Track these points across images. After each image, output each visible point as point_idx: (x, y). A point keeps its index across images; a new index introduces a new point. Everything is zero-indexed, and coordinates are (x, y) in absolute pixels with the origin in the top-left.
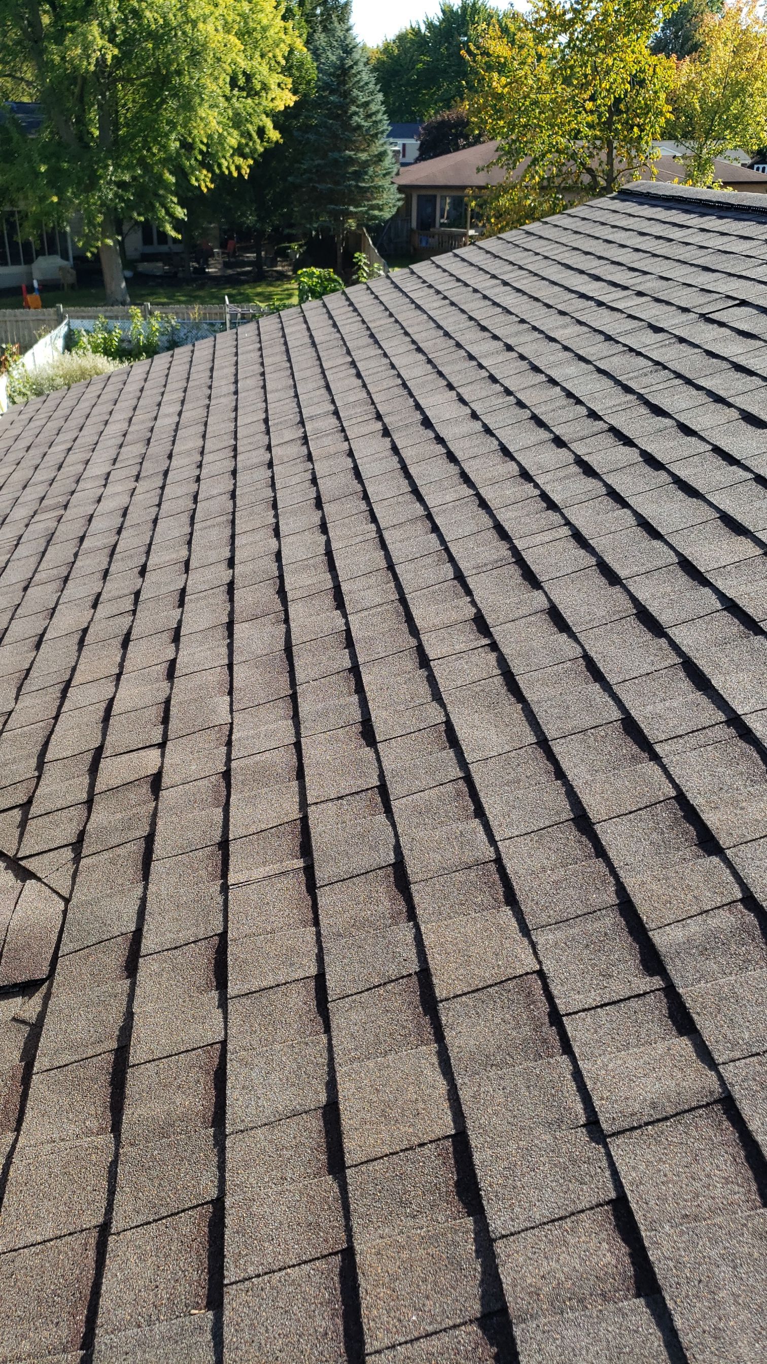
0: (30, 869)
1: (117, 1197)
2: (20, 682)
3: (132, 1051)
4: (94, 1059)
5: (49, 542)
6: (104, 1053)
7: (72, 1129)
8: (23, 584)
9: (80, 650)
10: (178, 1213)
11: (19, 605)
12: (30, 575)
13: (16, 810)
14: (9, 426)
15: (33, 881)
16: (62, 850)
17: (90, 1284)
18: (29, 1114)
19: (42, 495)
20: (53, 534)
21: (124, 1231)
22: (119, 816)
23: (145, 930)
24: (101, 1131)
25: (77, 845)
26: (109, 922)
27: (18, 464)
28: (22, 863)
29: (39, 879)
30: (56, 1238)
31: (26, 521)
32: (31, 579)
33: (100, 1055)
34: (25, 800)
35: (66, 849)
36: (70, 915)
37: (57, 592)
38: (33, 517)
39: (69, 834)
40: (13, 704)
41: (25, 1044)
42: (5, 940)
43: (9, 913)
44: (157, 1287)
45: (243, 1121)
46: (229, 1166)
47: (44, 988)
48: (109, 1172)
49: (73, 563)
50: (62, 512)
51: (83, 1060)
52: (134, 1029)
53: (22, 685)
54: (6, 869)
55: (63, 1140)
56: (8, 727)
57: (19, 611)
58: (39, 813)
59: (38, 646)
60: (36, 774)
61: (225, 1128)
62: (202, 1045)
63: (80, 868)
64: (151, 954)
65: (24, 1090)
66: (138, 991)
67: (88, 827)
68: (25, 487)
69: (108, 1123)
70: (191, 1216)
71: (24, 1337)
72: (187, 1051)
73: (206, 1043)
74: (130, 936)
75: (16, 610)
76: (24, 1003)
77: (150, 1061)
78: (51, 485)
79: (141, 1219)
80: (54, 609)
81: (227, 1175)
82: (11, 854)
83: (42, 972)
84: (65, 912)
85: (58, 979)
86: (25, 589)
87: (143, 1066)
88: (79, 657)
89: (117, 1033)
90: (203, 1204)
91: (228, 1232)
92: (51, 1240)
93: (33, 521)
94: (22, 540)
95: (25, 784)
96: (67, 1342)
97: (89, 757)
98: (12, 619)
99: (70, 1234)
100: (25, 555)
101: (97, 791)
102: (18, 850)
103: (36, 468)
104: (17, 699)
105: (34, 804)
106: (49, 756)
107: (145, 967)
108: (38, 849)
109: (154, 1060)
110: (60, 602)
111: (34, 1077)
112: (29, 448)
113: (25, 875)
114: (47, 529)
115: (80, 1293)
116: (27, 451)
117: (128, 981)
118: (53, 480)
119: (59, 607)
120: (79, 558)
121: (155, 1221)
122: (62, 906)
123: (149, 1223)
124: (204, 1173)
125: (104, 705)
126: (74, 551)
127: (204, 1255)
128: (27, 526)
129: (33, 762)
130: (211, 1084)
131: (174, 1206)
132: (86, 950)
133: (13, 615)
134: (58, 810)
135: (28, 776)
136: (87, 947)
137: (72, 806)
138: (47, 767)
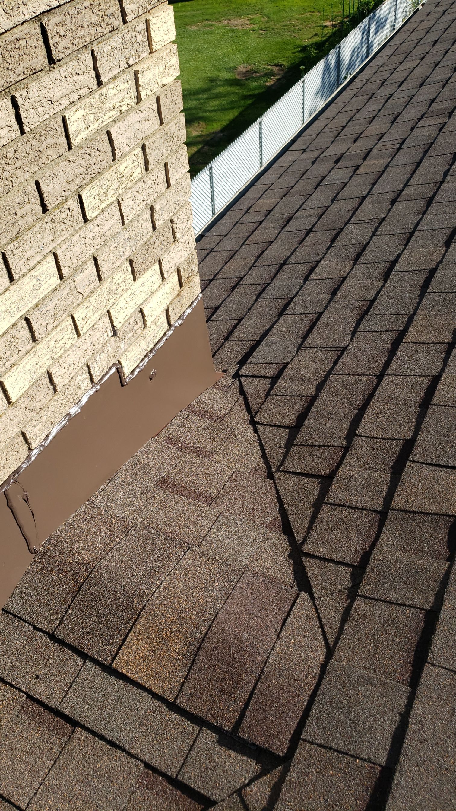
0: (309, 575)
2: (361, 315)
5: (426, 152)
8: (393, 196)
9: (422, 296)
11: (384, 219)
12: (400, 187)
13: (317, 481)
14: (424, 17)
15: (307, 597)
16: (343, 569)
19: (433, 97)
20: (432, 143)
22: (407, 559)
25: (358, 572)
26: (361, 726)
27: (422, 59)
28: (305, 560)
29: (312, 597)
31: (413, 123)
32: (401, 191)
34: (327, 474)
35: (346, 569)
36: (327, 679)
37: (417, 215)
38: (420, 120)
39: (355, 549)
40: (349, 339)
42: (260, 676)
43: (275, 636)
49: (441, 183)
50: (446, 119)
53: (362, 319)
54: (290, 557)
57: (382, 227)
58: (334, 499)
59: (386, 276)
60: (345, 444)
63: (352, 611)
67: (374, 553)
68: (421, 85)
74: (377, 772)
75: (380, 223)
78: (444, 86)
80: (412, 234)
82: (299, 539)
83: (281, 747)
84: (323, 669)
85: (292, 774)
86: (393, 202)
88: (419, 304)
93: (419, 125)
94: (405, 145)
95: (332, 450)
97: (397, 447)
98: (373, 234)
100: (403, 162)
101: (393, 506)
102: (305, 539)
103: (436, 65)
104: (353, 334)
105: (334, 484)
106: (361, 428)
108: (322, 550)
110: (419, 228)
112: (436, 42)
113: (302, 580)
114: (428, 137)
116: (433, 45)
118: (447, 81)
119: (416, 234)
120: (448, 178)
122: (323, 655)
125: (426, 382)
126: (445, 168)
128: (412, 129)
129: (346, 426)
132: (328, 754)
133: (376, 230)
134: (352, 507)
135: (338, 443)
136: (331, 748)
137: (366, 510)
138: (356, 441)
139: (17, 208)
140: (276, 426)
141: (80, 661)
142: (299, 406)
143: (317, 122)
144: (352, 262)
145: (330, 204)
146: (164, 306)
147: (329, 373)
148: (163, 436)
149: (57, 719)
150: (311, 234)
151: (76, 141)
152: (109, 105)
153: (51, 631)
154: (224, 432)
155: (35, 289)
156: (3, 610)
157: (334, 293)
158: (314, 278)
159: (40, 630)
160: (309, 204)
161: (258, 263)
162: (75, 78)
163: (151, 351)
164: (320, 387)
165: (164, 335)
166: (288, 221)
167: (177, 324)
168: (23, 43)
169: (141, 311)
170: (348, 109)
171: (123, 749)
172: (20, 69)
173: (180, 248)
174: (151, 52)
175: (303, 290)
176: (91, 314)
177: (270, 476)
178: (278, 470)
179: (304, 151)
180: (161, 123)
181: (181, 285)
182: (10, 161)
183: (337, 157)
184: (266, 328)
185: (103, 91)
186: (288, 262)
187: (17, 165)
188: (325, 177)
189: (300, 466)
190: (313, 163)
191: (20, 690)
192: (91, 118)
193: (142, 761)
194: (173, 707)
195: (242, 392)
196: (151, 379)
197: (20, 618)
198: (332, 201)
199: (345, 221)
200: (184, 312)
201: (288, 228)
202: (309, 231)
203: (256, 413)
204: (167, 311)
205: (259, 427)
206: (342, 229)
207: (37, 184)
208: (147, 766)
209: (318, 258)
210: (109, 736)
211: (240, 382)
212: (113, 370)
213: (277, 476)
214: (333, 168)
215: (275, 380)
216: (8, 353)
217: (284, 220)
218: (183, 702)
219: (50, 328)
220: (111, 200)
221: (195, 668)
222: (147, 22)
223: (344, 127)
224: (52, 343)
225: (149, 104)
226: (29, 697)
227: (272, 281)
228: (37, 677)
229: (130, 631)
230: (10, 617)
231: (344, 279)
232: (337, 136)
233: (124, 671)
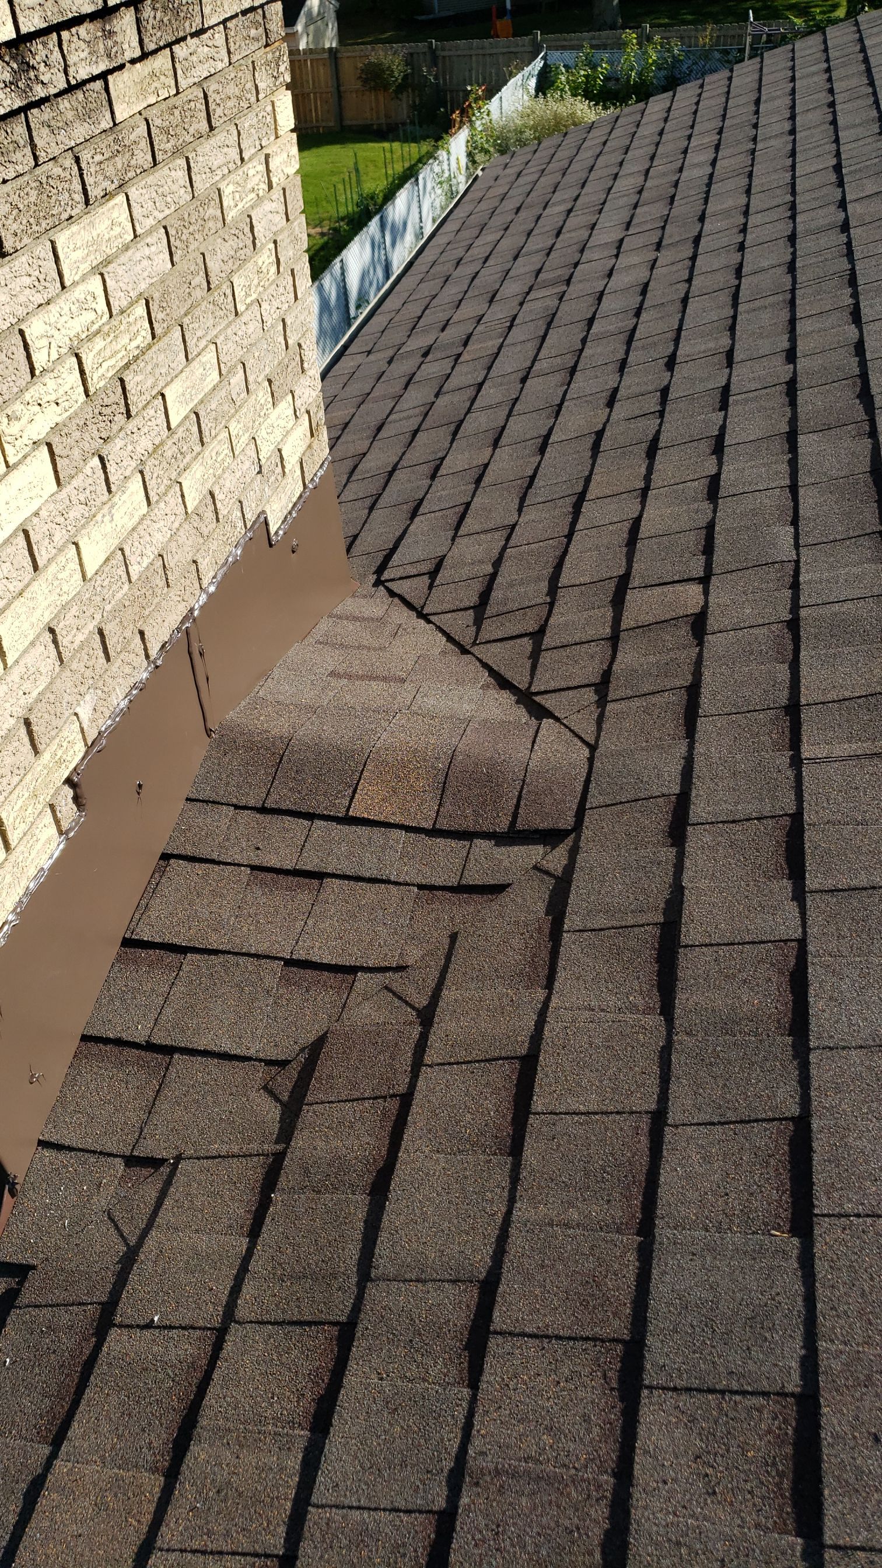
0: (547, 706)
1: (673, 1087)
2: (523, 491)
3: (683, 929)
4: (636, 929)
5: (549, 325)
6: (648, 925)
7: (612, 1001)
8: (521, 375)
9: (594, 456)
10: (749, 1122)
11: (517, 399)
12: (528, 364)
13: (526, 639)
14: (492, 183)
15: (551, 721)
16: (584, 690)
17: (644, 1171)
18: (561, 975)
19: (539, 266)
20: (554, 315)
21: (683, 1125)
22: (652, 659)
23: (693, 795)
24: (648, 1011)
25: (602, 686)
26: (645, 779)
27: (506, 229)
28: (537, 699)
29: (557, 719)
30: (602, 1113)
31: (520, 298)
32: (531, 368)
33: (642, 926)
34: (536, 629)
35: (588, 689)
36: (597, 764)
37: (562, 385)
38: (528, 293)
39: (592, 671)
40: (516, 516)
41: (550, 897)
42: (524, 781)
43: (528, 752)
44: (727, 1194)
45: (832, 1037)
46: (815, 1084)
47: (569, 841)
48: (661, 1057)
49: (581, 351)
50: (565, 288)
51: (622, 927)
52: (685, 905)
53: (525, 495)
54: (517, 702)
55: (603, 1010)
56: (512, 543)
57: (516, 408)
58: (553, 644)
59: (542, 450)
60: (548, 600)
61: (808, 1040)
62: (773, 939)
63: (607, 713)
64: (703, 824)
65: (553, 947)
66: (687, 863)
67: (614, 667)
68: (516, 258)
69: (655, 1001)
70: (766, 1130)
71: (571, 1205)
72: (753, 943)
73: (777, 938)
74: (673, 798)
75: (514, 405)
76: (546, 854)
77: (706, 945)
78: (548, 254)
79: (703, 1117)
80: (560, 406)
81: (812, 1094)
82: (523, 686)
83: (567, 821)
84: (591, 760)
85: (587, 833)
86: (524, 380)
87: (697, 949)
88: (593, 465)
89: (662, 905)
90: (780, 1119)
91: (816, 1158)
92: (596, 1113)
93: (528, 298)
94: (517, 321)
95: (535, 610)
96: (622, 1223)
97: (612, 586)
98: (509, 415)
99: (618, 1113)
100: (522, 339)
101: (623, 626)
102: (531, 684)
103: (529, 235)
104: (520, 510)
105: (548, 634)
106: (563, 581)
107: (696, 839)
108: (552, 685)
109: (712, 945)
110: (567, 397)
111: (565, 935)
112: (518, 209)
113: (540, 713)
114: (547, 308)
115: (633, 1177)
116: (517, 213)
117: (674, 850)
118: (551, 249)
119: (566, 404)
120: (588, 344)
121: (720, 1123)
122: (586, 752)
123: (713, 1124)
124: (782, 1084)
125: (627, 525)
126: (582, 336)
127: (785, 1176)
128: (521, 304)
129: (544, 586)
130: (786, 986)
131: (745, 1114)
132: (620, 807)
133: (511, 411)
134: (576, 644)
135: (539, 601)
136: (621, 803)
137: (593, 641)
138: (561, 593)
139: (190, 277)
140: (454, 611)
141: (306, 823)
142: (477, 587)
143: (374, 318)
144: (490, 449)
145: (433, 399)
146: (299, 455)
147: (504, 548)
148: (310, 640)
149: (297, 879)
150: (420, 434)
151: (228, 219)
152: (249, 186)
153: (259, 805)
154: (389, 629)
155: (203, 379)
156: (187, 799)
157: (478, 481)
158: (445, 472)
159: (245, 808)
160: (403, 405)
161: (354, 478)
162: (226, 149)
163: (290, 513)
164: (497, 563)
165: (301, 496)
166: (379, 429)
167: (311, 486)
168: (192, 104)
169: (280, 450)
170: (418, 297)
171: (388, 882)
172: (192, 131)
173: (308, 384)
174: (277, 137)
175: (433, 488)
176: (241, 433)
177: (464, 651)
178: (474, 644)
179: (369, 352)
180: (288, 220)
181: (312, 435)
182: (186, 224)
183: (423, 351)
184: (398, 534)
185: (245, 168)
186: (399, 466)
187: (191, 230)
188: (414, 374)
189: (500, 633)
190: (390, 362)
191: (239, 865)
192: (237, 195)
193: (414, 885)
194: (434, 832)
195: (392, 594)
196: (293, 552)
197: (214, 802)
198: (437, 396)
199: (464, 412)
200: (315, 475)
201: (383, 434)
202: (415, 433)
203: (422, 607)
204: (301, 464)
205: (432, 618)
206: (462, 422)
207: (203, 254)
208: (421, 887)
209: (440, 455)
210: (368, 875)
211: (387, 588)
212: (262, 519)
213: (475, 650)
214: (422, 363)
215: (433, 574)
216: (185, 448)
217: (374, 429)
218: (443, 824)
219: (213, 434)
220: (254, 296)
221: (448, 793)
222: (273, 103)
223: (420, 318)
224: (214, 454)
225: (277, 194)
226: (254, 868)
227: (384, 489)
228: (258, 849)
229: (359, 781)
230: (198, 804)
231: (486, 466)
232: (414, 328)
233: (366, 816)
